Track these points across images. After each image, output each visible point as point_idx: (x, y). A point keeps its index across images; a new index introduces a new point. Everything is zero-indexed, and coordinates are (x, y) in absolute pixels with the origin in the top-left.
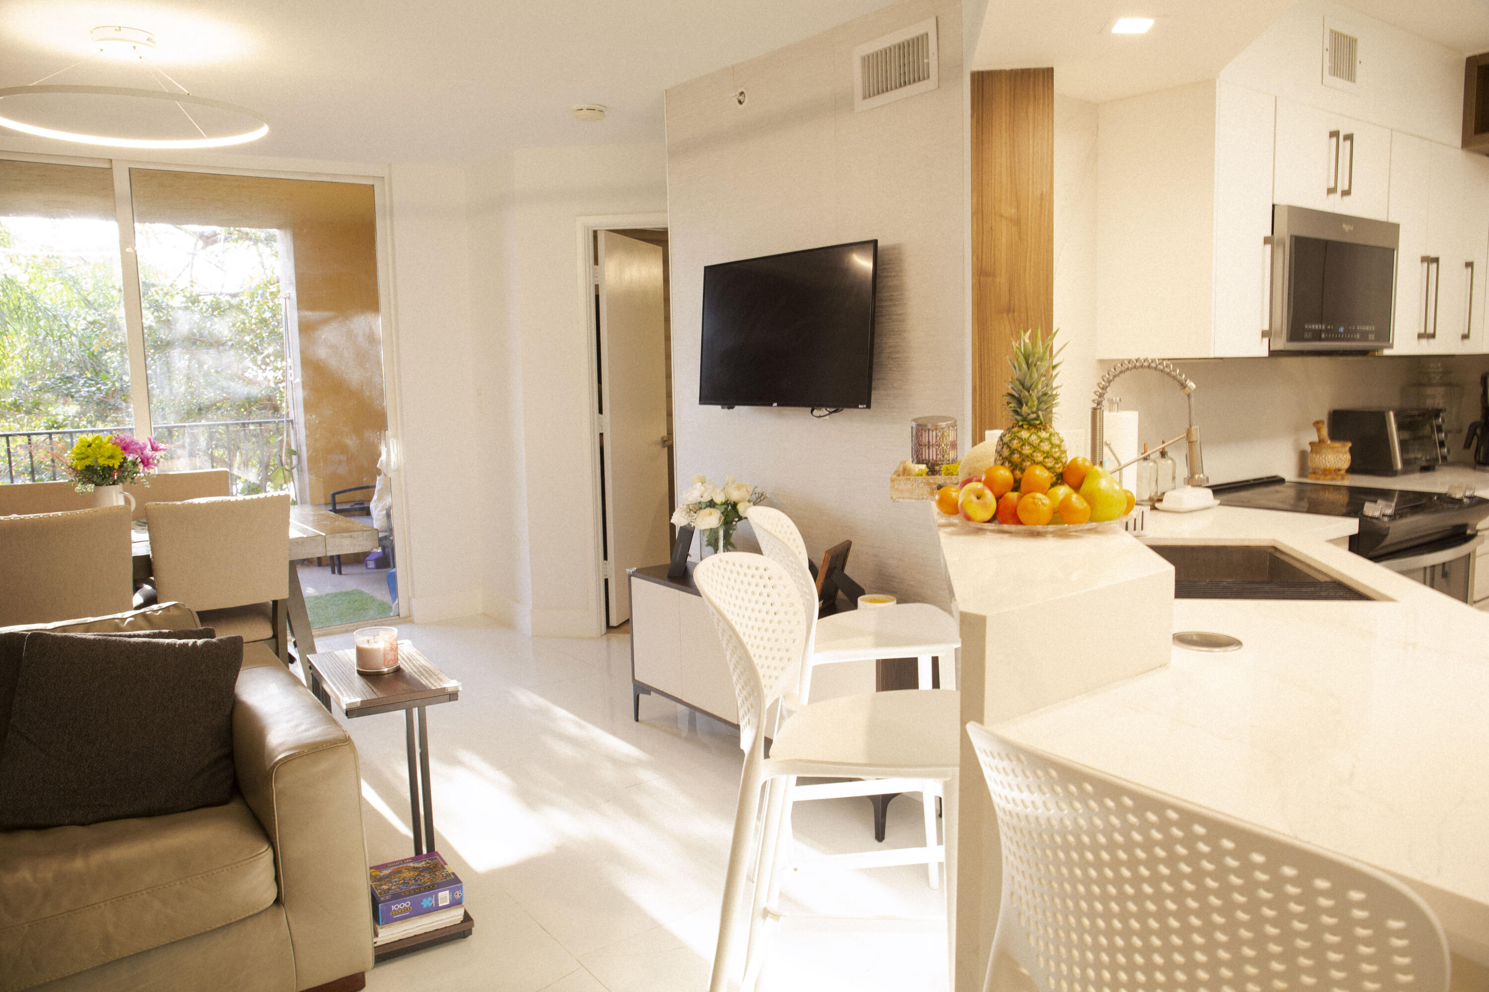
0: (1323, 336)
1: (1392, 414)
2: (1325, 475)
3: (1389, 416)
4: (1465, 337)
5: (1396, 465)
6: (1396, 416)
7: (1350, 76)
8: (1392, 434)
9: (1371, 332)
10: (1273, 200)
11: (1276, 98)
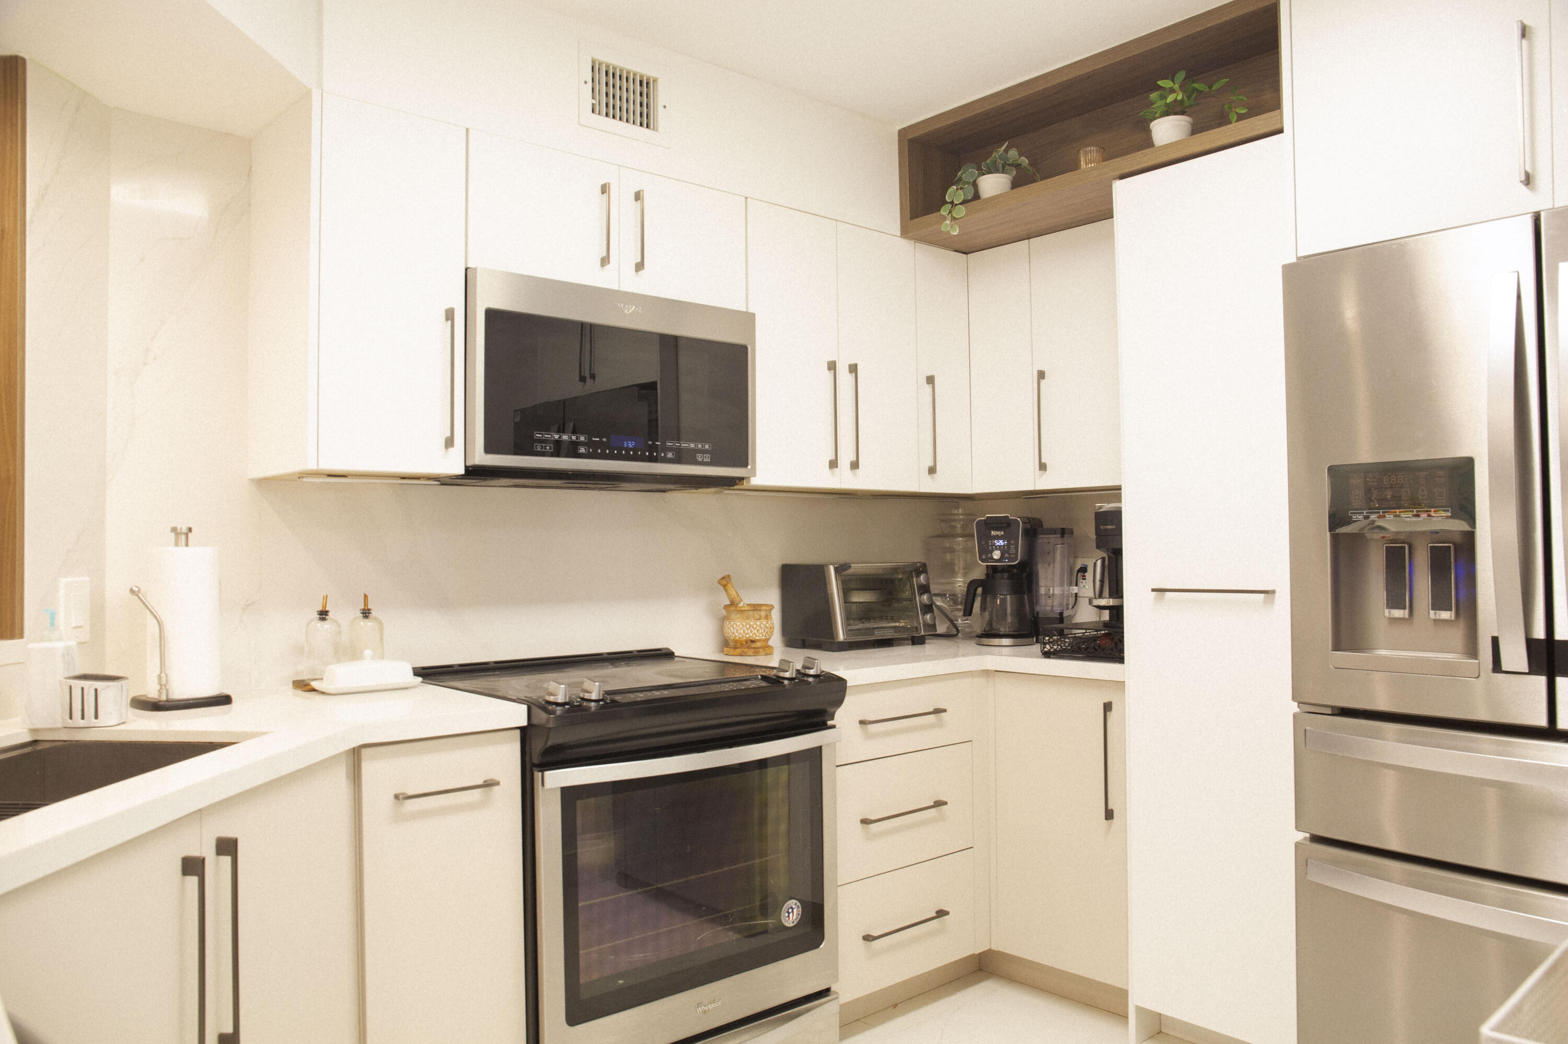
0: (582, 450)
1: (832, 568)
2: (735, 648)
3: (829, 570)
4: (932, 470)
5: (837, 634)
6: (836, 570)
7: (646, 120)
8: (832, 594)
9: (704, 452)
10: (466, 263)
11: (467, 130)
